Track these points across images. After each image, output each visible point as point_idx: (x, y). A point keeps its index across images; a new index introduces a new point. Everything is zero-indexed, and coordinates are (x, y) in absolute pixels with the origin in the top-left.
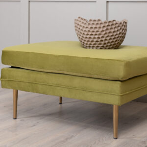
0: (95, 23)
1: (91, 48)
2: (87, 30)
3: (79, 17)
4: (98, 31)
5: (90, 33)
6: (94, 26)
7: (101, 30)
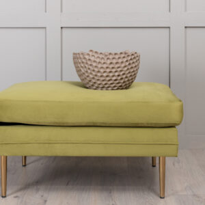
0: (117, 57)
1: (104, 89)
2: (105, 66)
3: (91, 51)
4: (119, 67)
5: (108, 70)
6: (114, 61)
7: (123, 65)
